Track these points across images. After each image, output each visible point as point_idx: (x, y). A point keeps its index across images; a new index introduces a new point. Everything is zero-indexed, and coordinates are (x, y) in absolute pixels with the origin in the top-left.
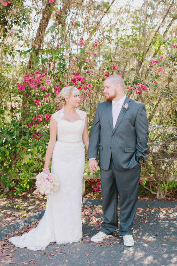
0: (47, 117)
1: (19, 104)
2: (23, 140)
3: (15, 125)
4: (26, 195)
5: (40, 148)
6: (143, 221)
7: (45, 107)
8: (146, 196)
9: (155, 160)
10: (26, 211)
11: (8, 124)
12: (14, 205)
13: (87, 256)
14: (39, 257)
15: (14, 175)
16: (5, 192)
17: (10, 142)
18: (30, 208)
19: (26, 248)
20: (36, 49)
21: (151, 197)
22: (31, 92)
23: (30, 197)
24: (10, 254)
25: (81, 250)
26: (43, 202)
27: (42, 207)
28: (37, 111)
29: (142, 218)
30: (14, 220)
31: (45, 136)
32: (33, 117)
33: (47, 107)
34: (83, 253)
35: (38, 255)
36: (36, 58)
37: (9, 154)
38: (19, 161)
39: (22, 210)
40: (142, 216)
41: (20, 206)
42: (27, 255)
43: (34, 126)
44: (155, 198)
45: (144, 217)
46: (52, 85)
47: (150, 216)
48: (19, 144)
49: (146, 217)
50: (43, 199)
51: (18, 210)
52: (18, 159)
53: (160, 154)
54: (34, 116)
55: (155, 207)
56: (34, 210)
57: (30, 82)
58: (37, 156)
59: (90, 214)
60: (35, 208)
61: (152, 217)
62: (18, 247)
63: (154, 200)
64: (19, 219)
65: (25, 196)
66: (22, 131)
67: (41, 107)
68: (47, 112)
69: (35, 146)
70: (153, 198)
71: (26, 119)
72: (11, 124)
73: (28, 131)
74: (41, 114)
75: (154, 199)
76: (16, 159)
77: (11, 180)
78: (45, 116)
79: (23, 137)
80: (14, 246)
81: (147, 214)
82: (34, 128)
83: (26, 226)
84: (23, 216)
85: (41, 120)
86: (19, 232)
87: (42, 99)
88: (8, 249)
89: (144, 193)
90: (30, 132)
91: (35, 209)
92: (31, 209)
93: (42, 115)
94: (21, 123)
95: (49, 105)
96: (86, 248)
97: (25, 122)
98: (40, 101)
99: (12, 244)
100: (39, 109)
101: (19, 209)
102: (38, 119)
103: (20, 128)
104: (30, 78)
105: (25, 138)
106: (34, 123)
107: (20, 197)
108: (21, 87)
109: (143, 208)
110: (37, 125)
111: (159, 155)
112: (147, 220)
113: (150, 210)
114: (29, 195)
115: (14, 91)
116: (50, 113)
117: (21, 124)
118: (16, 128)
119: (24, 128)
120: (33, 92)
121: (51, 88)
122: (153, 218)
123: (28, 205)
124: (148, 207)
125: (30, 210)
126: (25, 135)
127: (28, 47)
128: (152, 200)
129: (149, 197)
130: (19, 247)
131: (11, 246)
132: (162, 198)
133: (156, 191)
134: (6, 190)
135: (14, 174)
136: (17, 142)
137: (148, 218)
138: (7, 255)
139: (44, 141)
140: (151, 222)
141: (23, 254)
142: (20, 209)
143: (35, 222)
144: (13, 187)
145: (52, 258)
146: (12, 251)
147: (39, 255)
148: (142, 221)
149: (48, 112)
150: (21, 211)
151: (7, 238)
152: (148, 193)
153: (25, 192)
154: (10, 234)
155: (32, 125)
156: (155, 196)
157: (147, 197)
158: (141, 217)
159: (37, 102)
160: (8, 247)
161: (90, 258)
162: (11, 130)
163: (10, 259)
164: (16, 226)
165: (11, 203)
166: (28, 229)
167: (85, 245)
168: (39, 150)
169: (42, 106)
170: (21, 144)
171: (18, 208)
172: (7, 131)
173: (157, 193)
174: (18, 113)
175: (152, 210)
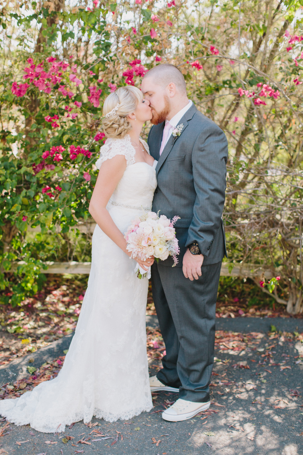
0: (72, 152)
1: (18, 124)
2: (25, 197)
3: (9, 168)
4: (33, 303)
5: (59, 213)
6: (264, 363)
7: (69, 130)
8: (266, 308)
9: (288, 238)
10: (30, 339)
12: (8, 325)
13: (157, 445)
14: (55, 448)
15: (7, 267)
18: (39, 332)
19: (29, 425)
20: (50, 13)
21: (276, 309)
22: (40, 100)
23: (39, 309)
25: (143, 430)
26: (65, 319)
27: (64, 331)
28: (53, 140)
29: (263, 355)
30: (7, 359)
31: (69, 190)
32: (43, 151)
33: (73, 130)
34: (147, 438)
35: (53, 443)
36: (50, 31)
38: (16, 238)
39: (23, 337)
40: (262, 350)
41: (20, 328)
42: (30, 442)
43: (46, 170)
44: (283, 311)
45: (267, 354)
46: (82, 87)
47: (277, 351)
48: (16, 205)
49: (270, 353)
50: (66, 313)
51: (16, 335)
52: (16, 234)
53: (299, 227)
54: (47, 150)
55: (286, 331)
56: (48, 337)
57: (38, 79)
58: (54, 229)
59: (157, 346)
60: (49, 331)
61: (282, 353)
62: (12, 422)
63: (283, 317)
64: (18, 356)
65: (30, 306)
66: (22, 180)
67: (60, 130)
68: (72, 142)
69: (48, 209)
70: (279, 311)
71: (31, 154)
73: (34, 180)
74: (61, 146)
75: (281, 314)
76: (12, 233)
77: (1, 276)
78: (69, 149)
79: (25, 191)
80: (4, 420)
81: (271, 347)
82: (46, 173)
83: (31, 373)
84: (24, 350)
85: (61, 157)
86: (15, 386)
87: (63, 114)
89: (262, 301)
90: (38, 181)
91: (49, 334)
92: (42, 335)
93: (63, 149)
94: (19, 162)
95: (77, 128)
96: (152, 425)
97: (28, 162)
98: (58, 118)
100: (57, 134)
101: (18, 334)
102: (55, 155)
103: (18, 172)
104: (37, 70)
105: (28, 194)
106: (46, 163)
107: (20, 308)
108: (18, 89)
109: (262, 333)
110: (54, 167)
111: (297, 229)
112: (272, 358)
113: (277, 336)
114: (38, 305)
115: (4, 98)
116: (78, 142)
117: (20, 164)
118: (10, 173)
119: (26, 173)
120: (43, 98)
121: (81, 93)
122: (283, 355)
123: (36, 326)
124: (273, 332)
125: (39, 336)
126: (28, 188)
127: (34, 8)
128: (279, 316)
129: (273, 310)
132: (298, 311)
133: (286, 297)
135: (7, 265)
136: (13, 200)
137: (273, 354)
139: (66, 199)
140: (281, 364)
141: (23, 440)
142: (20, 333)
143: (48, 364)
144: (7, 288)
145: (83, 451)
147: (56, 443)
148: (262, 361)
149: (76, 141)
150: (21, 339)
152: (271, 302)
153: (30, 297)
155: (43, 167)
156: (284, 307)
157: (268, 309)
158: (261, 353)
159: (52, 120)
161: (162, 449)
164: (10, 373)
165: (2, 321)
166: (34, 379)
167: (150, 419)
168: (57, 218)
169: (63, 130)
170: (20, 207)
171: (15, 332)
173: (287, 301)
174: (14, 142)
175: (280, 336)
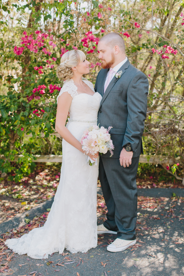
0: (51, 88)
1: (17, 72)
2: (23, 116)
3: (12, 98)
4: (28, 180)
5: (43, 126)
6: (169, 216)
7: (49, 75)
9: (183, 140)
10: (27, 202)
11: (4, 97)
12: (13, 194)
13: (104, 266)
14: (42, 268)
15: (12, 158)
16: (2, 178)
17: (6, 119)
18: (32, 198)
20: (36, 3)
21: (176, 183)
22: (31, 57)
23: (32, 184)
24: (6, 264)
25: (96, 257)
26: (47, 190)
27: (47, 197)
28: (39, 81)
30: (13, 214)
31: (49, 112)
32: (33, 88)
33: (51, 75)
34: (98, 262)
35: (41, 265)
36: (37, 15)
37: (6, 134)
38: (17, 141)
39: (22, 201)
40: (167, 208)
41: (20, 195)
42: (27, 265)
43: (35, 99)
44: (180, 183)
45: (170, 210)
46: (56, 48)
47: (177, 209)
48: (17, 121)
49: (173, 210)
50: (48, 186)
51: (18, 200)
52: (17, 138)
54: (35, 87)
55: (182, 196)
56: (37, 201)
57: (30, 44)
58: (40, 135)
59: (103, 206)
60: (38, 197)
61: (180, 210)
63: (180, 187)
64: (19, 212)
65: (26, 182)
66: (20, 106)
67: (44, 75)
68: (51, 82)
69: (37, 123)
70: (178, 184)
71: (26, 90)
72: (7, 97)
73: (28, 105)
74: (44, 85)
75: (179, 186)
76: (15, 138)
77: (9, 164)
78: (49, 87)
79: (22, 112)
80: (11, 251)
81: (173, 206)
82: (35, 101)
83: (27, 222)
84: (23, 208)
85: (44, 92)
86: (18, 231)
87: (45, 65)
88: (3, 256)
89: (167, 178)
90: (30, 107)
91: (38, 199)
93: (45, 87)
95: (54, 74)
96: (101, 254)
97: (24, 95)
98: (42, 68)
99: (9, 249)
100: (41, 78)
102: (40, 90)
103: (18, 101)
104: (29, 38)
105: (24, 114)
106: (35, 95)
107: (20, 183)
108: (18, 50)
109: (167, 197)
110: (40, 97)
112: (174, 213)
113: (176, 199)
114: (31, 181)
115: (9, 56)
117: (19, 96)
118: (13, 102)
119: (23, 101)
120: (33, 56)
121: (56, 52)
123: (30, 194)
124: (174, 197)
125: (32, 200)
126: (24, 111)
127: (27, 1)
128: (177, 187)
129: (174, 183)
130: (17, 253)
131: (8, 251)
133: (182, 176)
134: (4, 174)
136: (15, 118)
137: (174, 211)
138: (2, 265)
139: (48, 117)
140: (179, 217)
141: (23, 264)
142: (20, 198)
143: (37, 217)
144: (12, 171)
145: (59, 270)
146: (8, 259)
147: (43, 265)
148: (168, 215)
149: (53, 82)
151: (3, 240)
152: (172, 178)
153: (26, 177)
154: (7, 234)
155: (33, 98)
156: (180, 182)
157: (171, 183)
158: (167, 210)
159: (39, 69)
160: (4, 253)
161: (107, 269)
162: (6, 104)
163: (6, 270)
164: (15, 223)
165: (9, 191)
166: (29, 226)
167: (100, 250)
168: (42, 128)
170: (20, 122)
171: (17, 198)
172: (2, 105)
173: (183, 178)
174: (16, 83)
175: (178, 200)
